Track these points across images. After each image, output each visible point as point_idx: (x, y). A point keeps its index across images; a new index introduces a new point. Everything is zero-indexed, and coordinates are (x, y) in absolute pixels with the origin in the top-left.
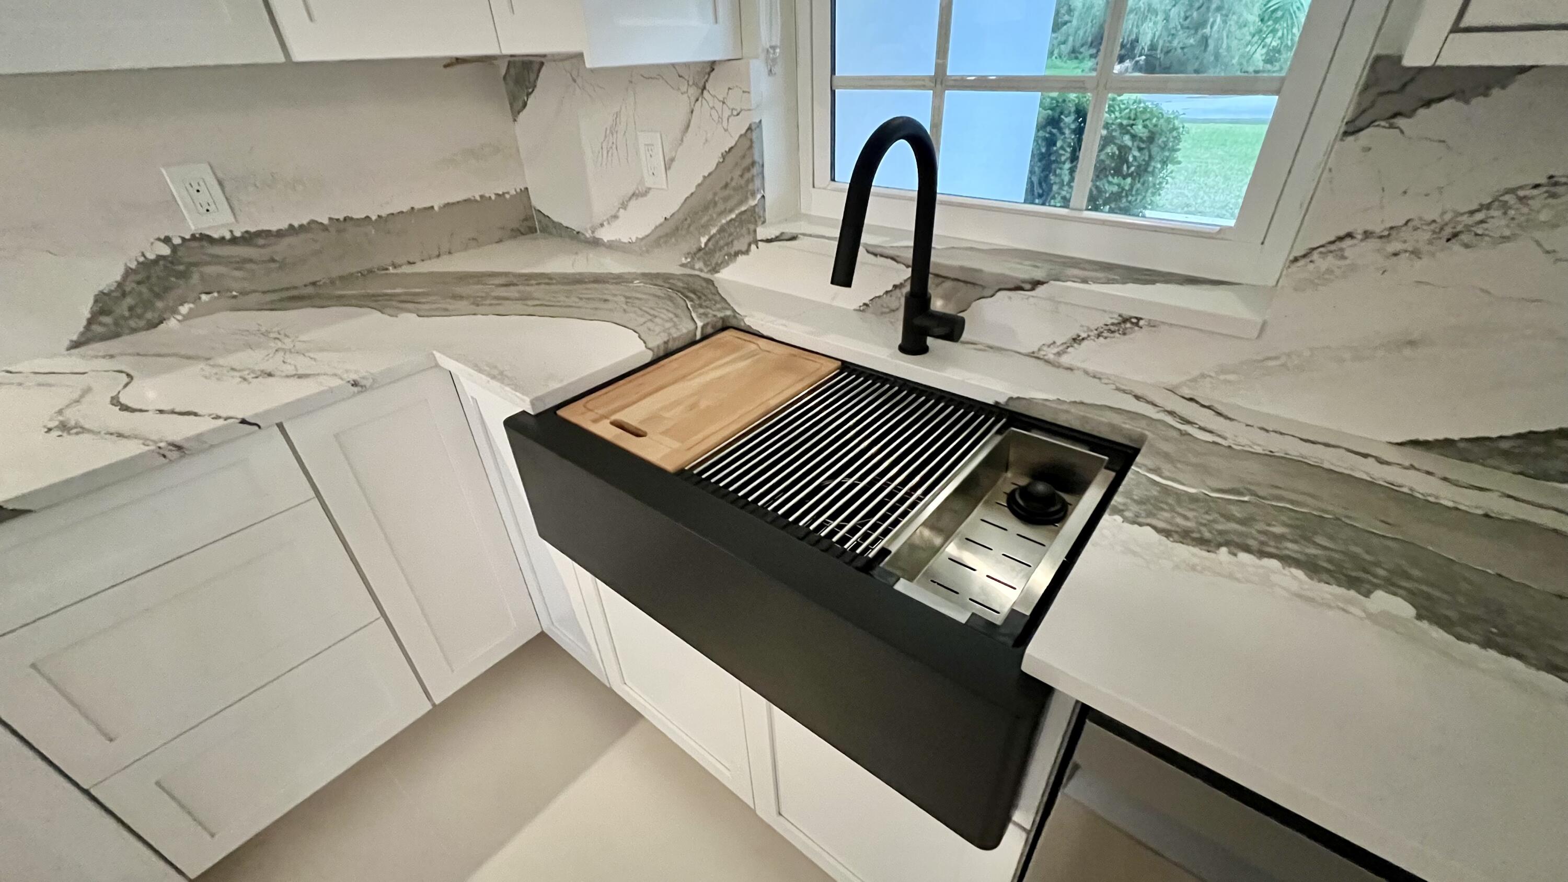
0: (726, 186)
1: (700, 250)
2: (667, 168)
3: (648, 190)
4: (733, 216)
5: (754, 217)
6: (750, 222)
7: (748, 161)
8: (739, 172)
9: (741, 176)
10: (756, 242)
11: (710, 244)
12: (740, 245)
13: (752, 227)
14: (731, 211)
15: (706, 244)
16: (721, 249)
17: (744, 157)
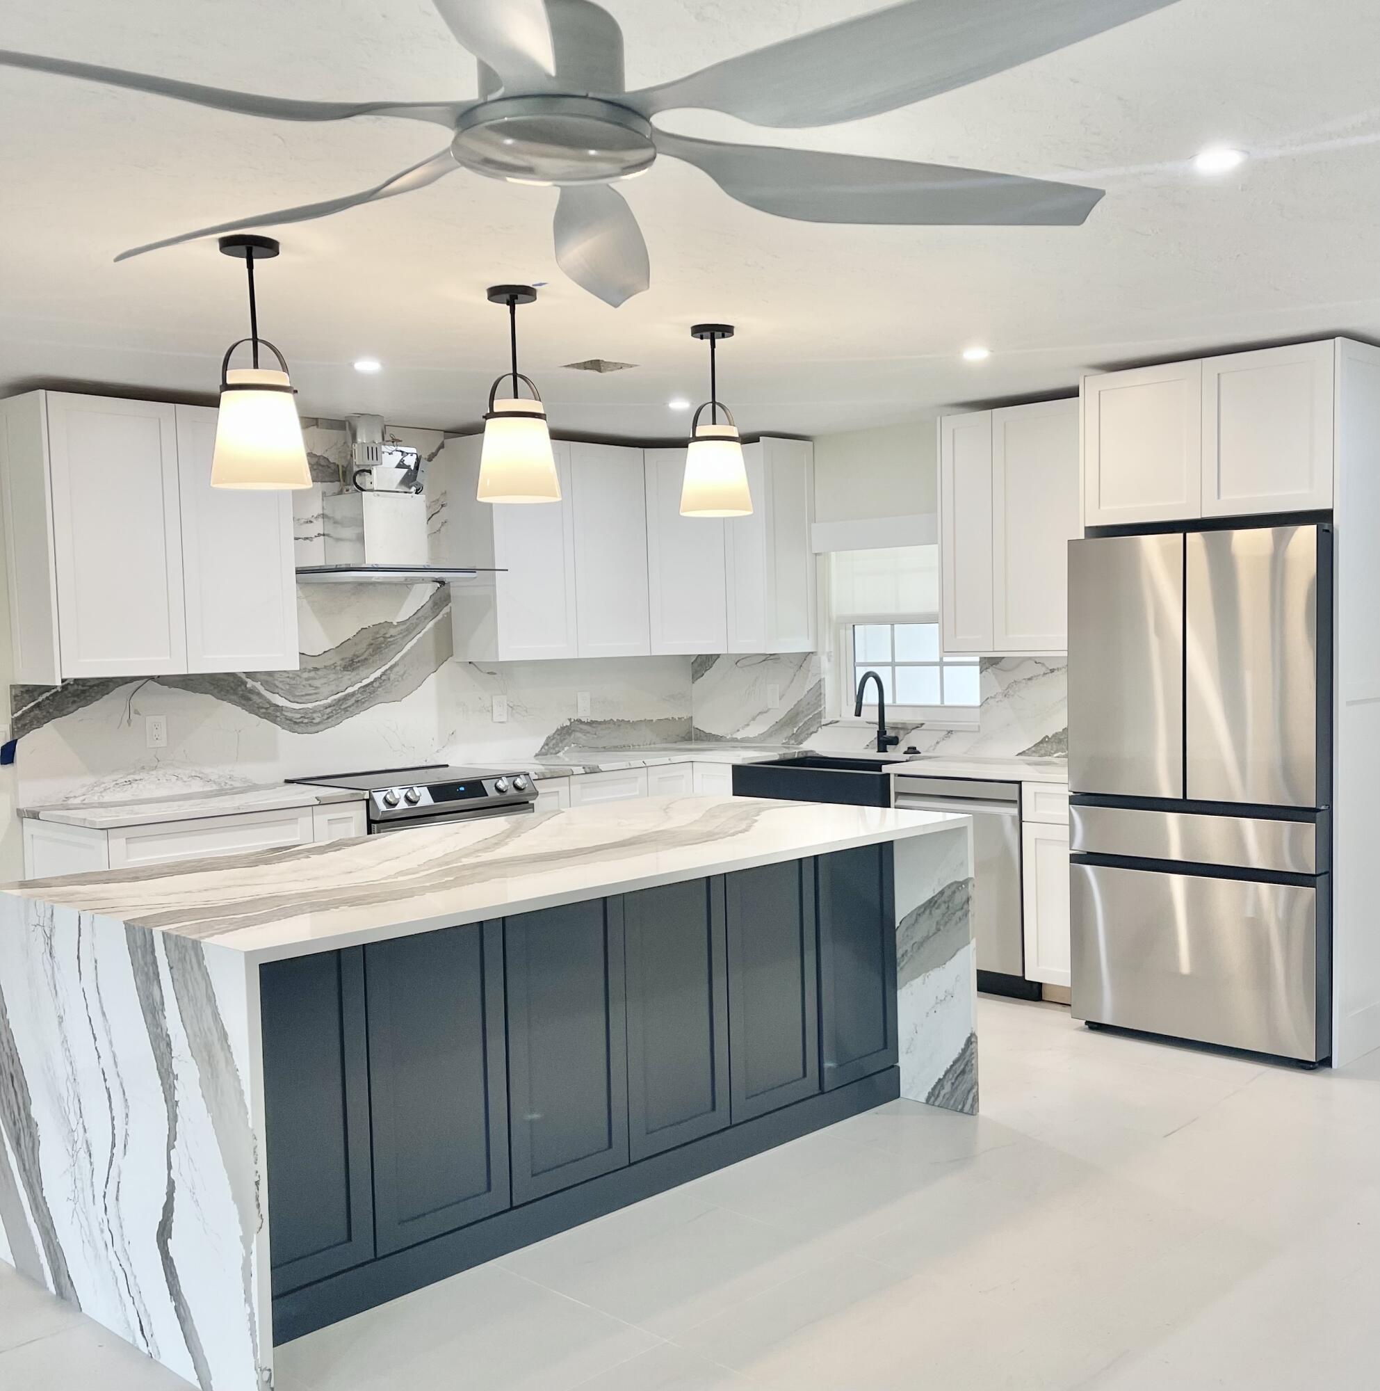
0: (809, 704)
1: (793, 734)
2: (780, 699)
3: (770, 709)
4: (811, 716)
5: (820, 715)
6: (818, 718)
7: (818, 693)
8: (814, 698)
9: (816, 699)
10: (821, 727)
11: (799, 731)
12: (812, 729)
13: (819, 720)
14: (809, 715)
15: (797, 731)
16: (803, 732)
17: (817, 691)
